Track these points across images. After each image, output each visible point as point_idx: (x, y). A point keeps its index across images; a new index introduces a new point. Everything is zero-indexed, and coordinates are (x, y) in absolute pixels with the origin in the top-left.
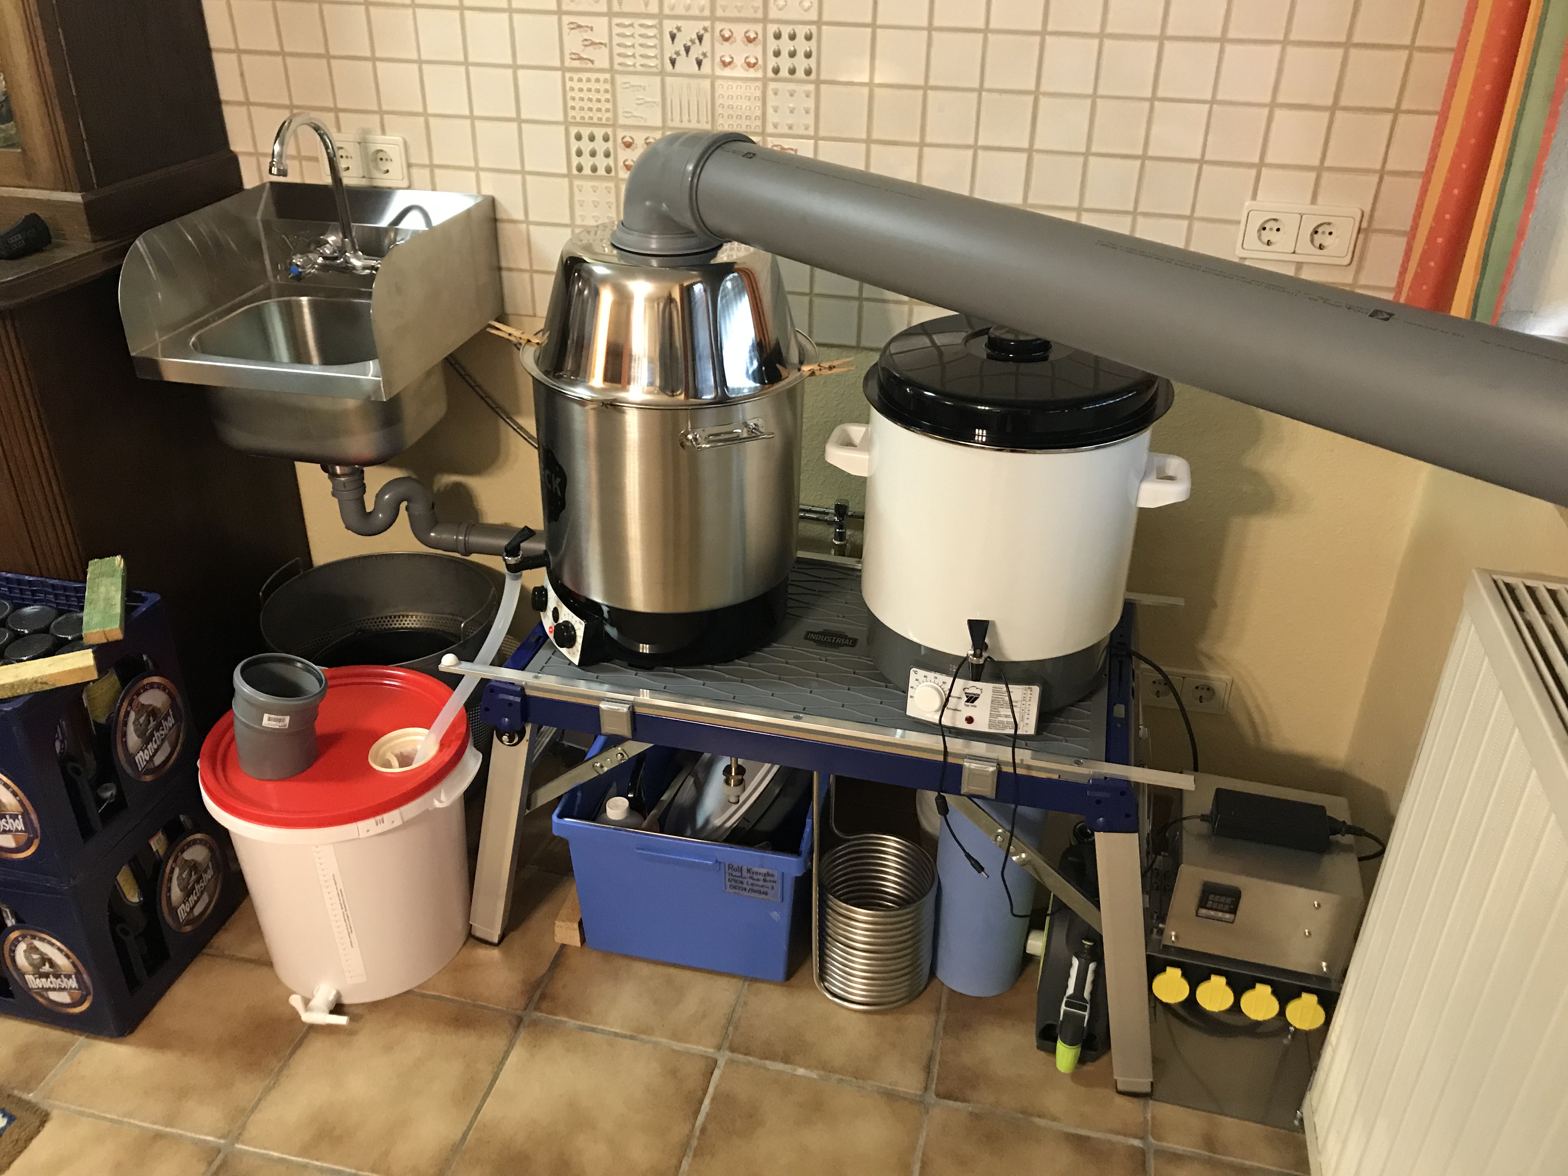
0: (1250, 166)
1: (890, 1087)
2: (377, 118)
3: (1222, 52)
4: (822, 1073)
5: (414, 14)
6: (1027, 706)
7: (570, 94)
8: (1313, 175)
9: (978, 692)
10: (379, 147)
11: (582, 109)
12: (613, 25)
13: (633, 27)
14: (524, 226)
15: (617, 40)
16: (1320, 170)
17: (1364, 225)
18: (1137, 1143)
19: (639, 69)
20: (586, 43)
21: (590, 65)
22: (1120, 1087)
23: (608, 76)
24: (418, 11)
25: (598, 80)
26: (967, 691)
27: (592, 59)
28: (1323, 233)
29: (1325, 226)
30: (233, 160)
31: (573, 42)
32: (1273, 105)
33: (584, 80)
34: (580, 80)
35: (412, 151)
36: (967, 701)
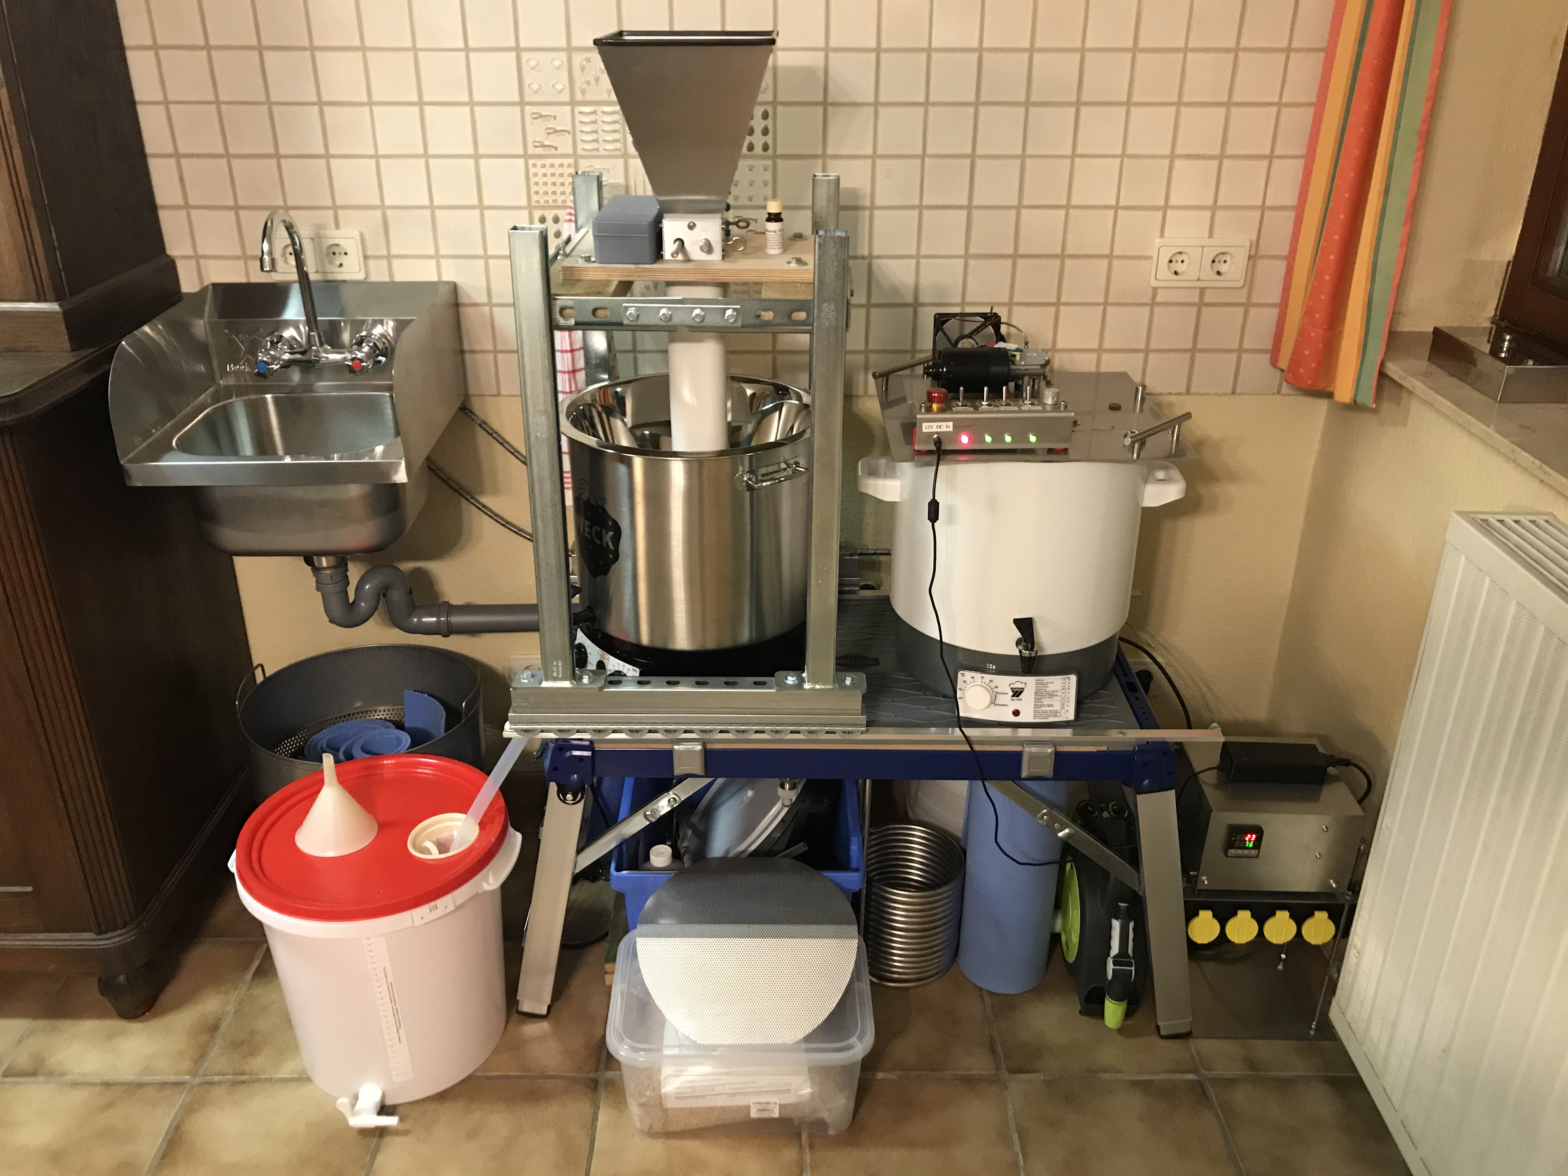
0: (1156, 208)
1: (965, 1073)
2: (331, 213)
3: (1128, 113)
4: (900, 1073)
5: (371, 111)
6: (1067, 694)
7: (533, 180)
8: (1208, 214)
9: (1022, 686)
10: (337, 241)
11: (546, 193)
12: (576, 113)
13: (596, 114)
14: (487, 308)
15: (579, 127)
16: (1214, 208)
17: (1253, 253)
18: (1191, 1076)
19: (602, 152)
20: (549, 131)
21: (553, 151)
22: (1163, 1033)
23: (571, 161)
24: (375, 108)
25: (561, 165)
26: (1012, 686)
27: (555, 146)
28: (1219, 262)
29: (1221, 256)
30: (171, 265)
31: (536, 132)
32: (1172, 157)
33: (548, 165)
34: (543, 166)
35: (369, 243)
36: (1013, 696)
